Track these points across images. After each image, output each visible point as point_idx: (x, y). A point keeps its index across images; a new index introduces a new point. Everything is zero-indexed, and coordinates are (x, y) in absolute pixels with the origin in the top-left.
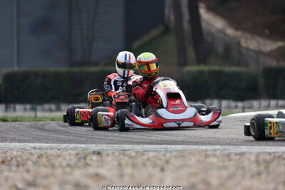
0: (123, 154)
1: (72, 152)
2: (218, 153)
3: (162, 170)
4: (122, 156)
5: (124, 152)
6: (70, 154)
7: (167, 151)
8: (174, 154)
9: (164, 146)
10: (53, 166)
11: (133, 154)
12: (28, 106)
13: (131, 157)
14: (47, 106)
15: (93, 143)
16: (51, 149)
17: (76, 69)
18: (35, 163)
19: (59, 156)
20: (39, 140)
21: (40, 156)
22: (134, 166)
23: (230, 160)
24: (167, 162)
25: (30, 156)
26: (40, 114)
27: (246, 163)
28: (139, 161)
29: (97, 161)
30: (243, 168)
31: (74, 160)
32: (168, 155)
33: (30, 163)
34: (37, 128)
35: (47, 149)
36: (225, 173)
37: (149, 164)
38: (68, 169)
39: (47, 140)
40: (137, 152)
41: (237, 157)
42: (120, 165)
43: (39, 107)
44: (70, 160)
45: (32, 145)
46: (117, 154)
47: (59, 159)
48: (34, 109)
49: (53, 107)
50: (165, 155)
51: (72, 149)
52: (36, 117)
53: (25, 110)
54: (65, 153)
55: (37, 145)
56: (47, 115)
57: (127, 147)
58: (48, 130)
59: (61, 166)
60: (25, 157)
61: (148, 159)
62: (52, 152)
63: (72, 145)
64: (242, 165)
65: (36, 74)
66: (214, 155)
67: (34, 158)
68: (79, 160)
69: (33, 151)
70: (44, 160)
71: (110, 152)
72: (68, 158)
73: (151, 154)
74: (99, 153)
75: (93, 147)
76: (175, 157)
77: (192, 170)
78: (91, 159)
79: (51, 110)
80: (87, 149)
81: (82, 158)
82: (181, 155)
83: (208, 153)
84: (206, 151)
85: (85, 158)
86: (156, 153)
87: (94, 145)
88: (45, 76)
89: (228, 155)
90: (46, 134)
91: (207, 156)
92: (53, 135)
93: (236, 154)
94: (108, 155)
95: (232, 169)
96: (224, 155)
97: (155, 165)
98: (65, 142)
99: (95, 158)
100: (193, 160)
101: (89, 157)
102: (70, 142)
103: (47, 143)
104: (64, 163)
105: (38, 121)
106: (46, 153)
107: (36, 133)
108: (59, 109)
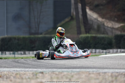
0: (53, 73)
1: (30, 72)
2: (95, 72)
3: (70, 80)
4: (52, 74)
5: (53, 72)
6: (30, 73)
7: (72, 71)
8: (75, 73)
9: (71, 69)
10: (22, 78)
12: (11, 52)
13: (56, 74)
14: (19, 52)
15: (40, 68)
16: (21, 71)
17: (32, 36)
18: (14, 77)
19: (25, 74)
20: (16, 67)
21: (16, 74)
22: (58, 78)
23: (100, 75)
24: (72, 76)
25: (12, 74)
26: (16, 56)
27: (107, 77)
28: (60, 76)
29: (42, 76)
30: (106, 79)
31: (31, 76)
32: (73, 73)
33: (12, 77)
34: (15, 62)
35: (19, 71)
36: (97, 81)
37: (64, 77)
38: (29, 80)
39: (20, 67)
40: (59, 72)
41: (103, 74)
42: (51, 78)
43: (16, 53)
44: (30, 76)
45: (13, 69)
46: (50, 73)
47: (25, 76)
48: (14, 54)
49: (22, 53)
50: (71, 74)
51: (31, 71)
53: (10, 54)
54: (27, 73)
55: (15, 69)
56: (20, 56)
57: (55, 70)
58: (20, 63)
59: (26, 78)
60: (10, 75)
61: (64, 75)
62: (22, 72)
63: (30, 69)
65: (15, 38)
66: (93, 74)
67: (14, 75)
68: (33, 76)
69: (14, 72)
70: (18, 76)
71: (47, 72)
72: (29, 75)
73: (65, 73)
74: (42, 73)
75: (40, 70)
76: (76, 74)
77: (83, 80)
78: (39, 76)
79: (21, 54)
80: (37, 71)
81: (35, 75)
82: (79, 73)
83: (90, 72)
84: (89, 72)
85: (36, 75)
86: (67, 73)
87: (40, 69)
88: (19, 39)
89: (99, 73)
90: (19, 64)
91: (90, 74)
92: (22, 65)
93: (102, 73)
94: (46, 73)
96: (97, 73)
97: (67, 78)
98: (27, 68)
99: (40, 75)
100: (83, 76)
101: (38, 74)
102: (30, 68)
104: (27, 77)
105: (16, 59)
106: (19, 73)
107: (15, 64)
108: (25, 54)
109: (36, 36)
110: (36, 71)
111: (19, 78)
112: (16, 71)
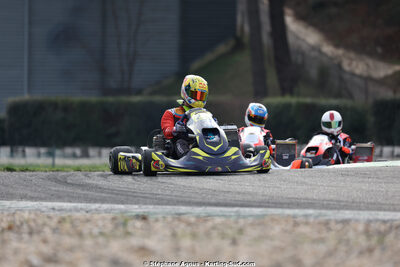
0: (179, 220)
1: (104, 215)
2: (311, 220)
3: (234, 242)
4: (176, 223)
5: (179, 216)
6: (104, 219)
7: (239, 216)
8: (250, 220)
9: (236, 209)
10: (80, 235)
11: (193, 219)
12: (43, 150)
13: (189, 224)
14: (69, 150)
15: (135, 204)
16: (77, 210)
17: (110, 99)
18: (55, 230)
19: (88, 221)
20: (59, 198)
21: (62, 221)
22: (194, 236)
23: (329, 229)
24: (241, 231)
25: (46, 220)
26: (59, 161)
27: (351, 235)
28: (201, 229)
29: (142, 229)
30: (348, 241)
31: (110, 226)
32: (242, 222)
33: (47, 231)
34: (57, 181)
35: (70, 210)
36: (322, 248)
37: (215, 233)
38: (101, 240)
39: (71, 198)
40: (198, 217)
41: (339, 226)
42: (174, 235)
43: (58, 152)
44: (104, 226)
45: (50, 204)
46: (169, 218)
47: (89, 226)
48: (51, 154)
49: (78, 151)
50: (236, 222)
51: (106, 211)
52: (53, 165)
53: (39, 155)
54: (96, 217)
55: (57, 204)
56: (69, 162)
57: (183, 209)
58: (72, 185)
59: (91, 234)
60: (40, 222)
61: (214, 228)
62: (78, 215)
63: (105, 206)
64: (345, 237)
65: (55, 105)
66: (307, 223)
67: (54, 223)
68: (116, 226)
69: (52, 214)
70: (67, 226)
71: (160, 216)
72: (100, 223)
73: (218, 220)
74: (144, 218)
75: (136, 209)
76: (252, 224)
77: (277, 243)
78: (134, 227)
79: (74, 156)
80: (126, 212)
81: (121, 224)
82: (260, 222)
83: (298, 220)
84: (294, 217)
85: (125, 224)
86: (223, 219)
87: (136, 206)
88: (67, 108)
89: (327, 224)
90: (69, 189)
91: (296, 224)
92: (79, 191)
93: (337, 222)
94: (157, 220)
95: (332, 242)
96: (320, 223)
97: (223, 236)
98: (95, 201)
99: (139, 224)
100: (277, 230)
101: (130, 223)
102: (103, 201)
103: (70, 202)
104: (96, 231)
105: (58, 171)
106: (69, 216)
107: (55, 188)
108: (86, 155)
109: (124, 99)
110: (123, 212)
111: (69, 234)
112: (60, 210)
